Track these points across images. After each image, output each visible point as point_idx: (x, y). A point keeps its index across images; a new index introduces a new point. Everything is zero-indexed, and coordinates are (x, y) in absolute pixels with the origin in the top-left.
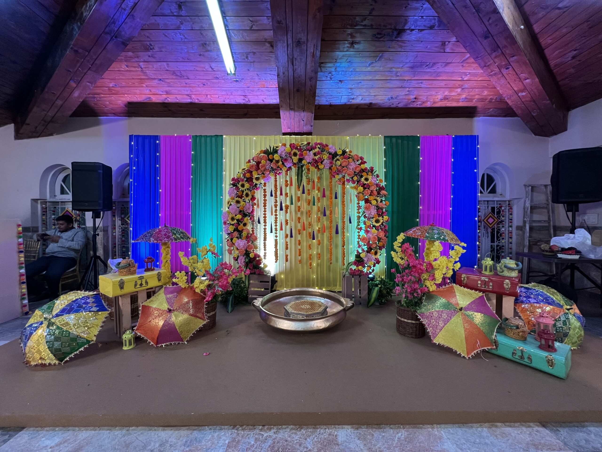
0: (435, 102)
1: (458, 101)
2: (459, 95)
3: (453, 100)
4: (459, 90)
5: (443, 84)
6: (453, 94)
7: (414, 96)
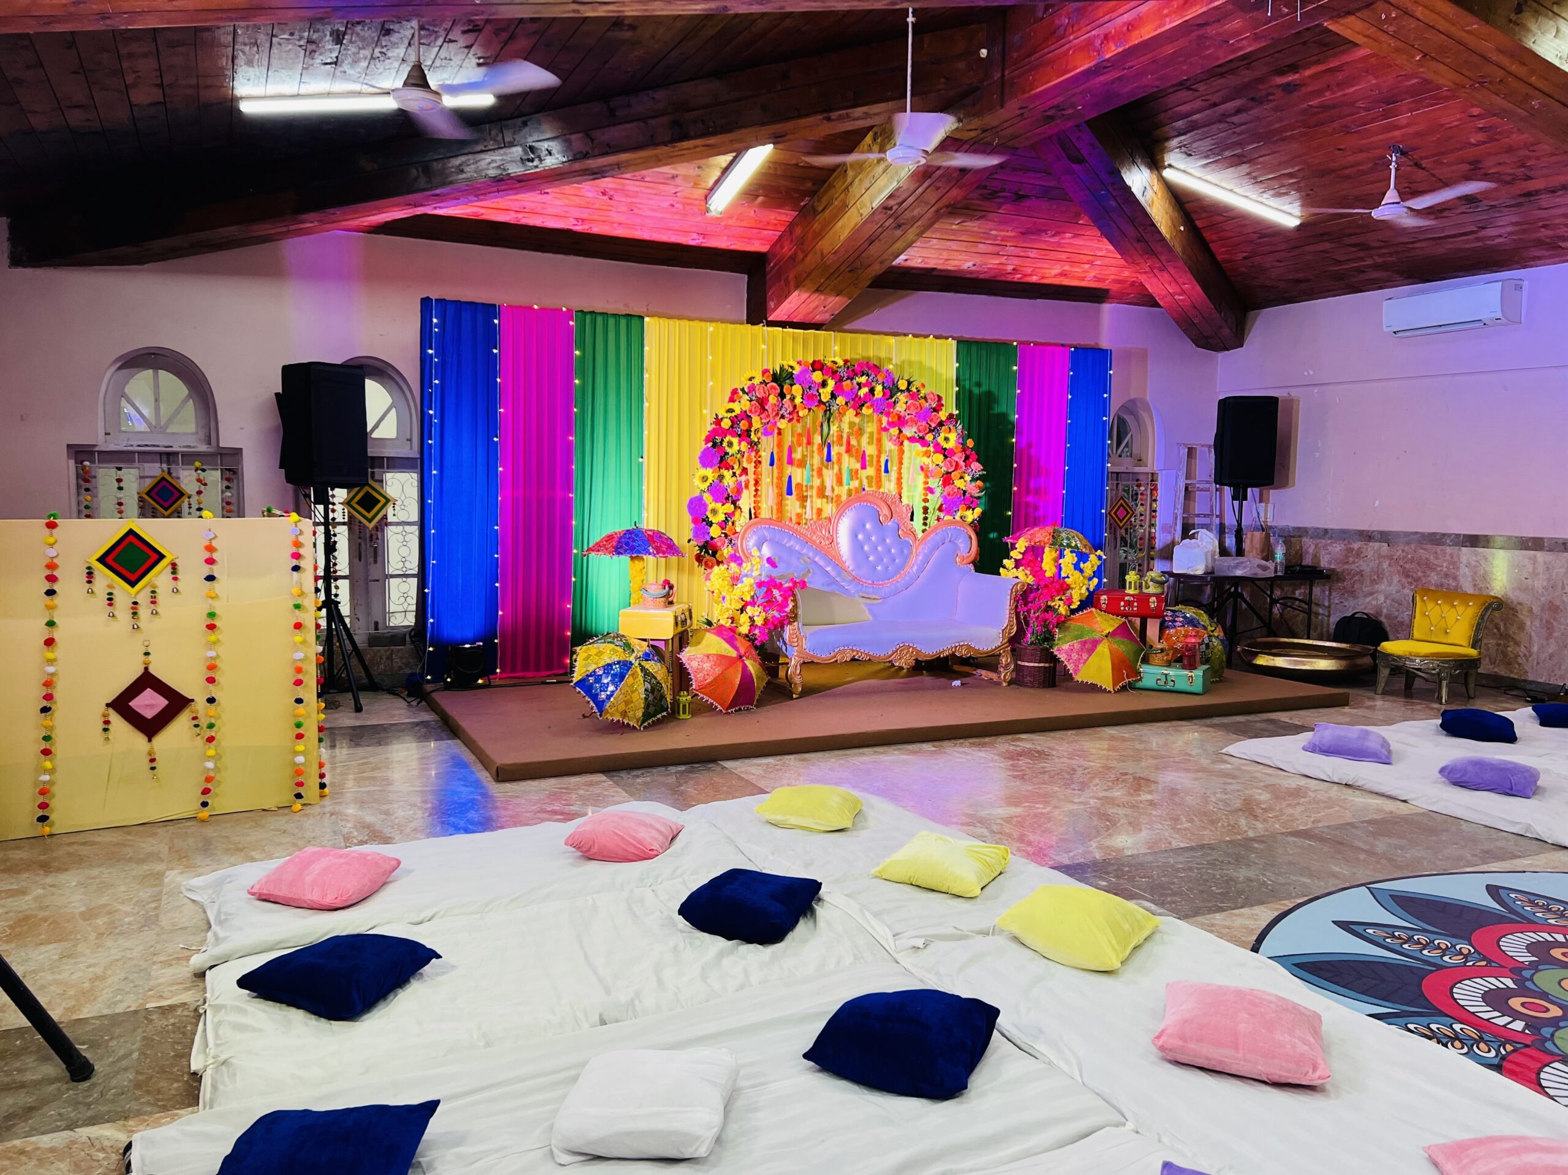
0: (1043, 278)
1: (1083, 279)
2: (1085, 271)
3: (1074, 277)
4: (1087, 266)
5: (1063, 256)
6: (1077, 270)
7: (1012, 267)
